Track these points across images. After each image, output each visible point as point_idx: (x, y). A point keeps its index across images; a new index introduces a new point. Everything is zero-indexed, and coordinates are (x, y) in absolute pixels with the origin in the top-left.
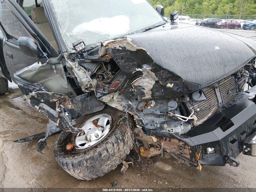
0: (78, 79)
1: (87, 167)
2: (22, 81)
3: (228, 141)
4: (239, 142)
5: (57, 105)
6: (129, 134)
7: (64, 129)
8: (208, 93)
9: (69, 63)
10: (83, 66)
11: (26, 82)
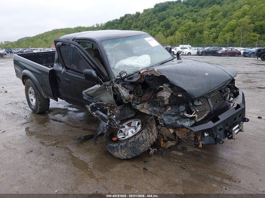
0: (122, 94)
1: (130, 147)
2: (87, 96)
3: (217, 129)
4: (224, 130)
5: (108, 111)
6: (155, 128)
7: (112, 126)
8: (203, 101)
9: (116, 85)
10: (124, 87)
11: (89, 97)
